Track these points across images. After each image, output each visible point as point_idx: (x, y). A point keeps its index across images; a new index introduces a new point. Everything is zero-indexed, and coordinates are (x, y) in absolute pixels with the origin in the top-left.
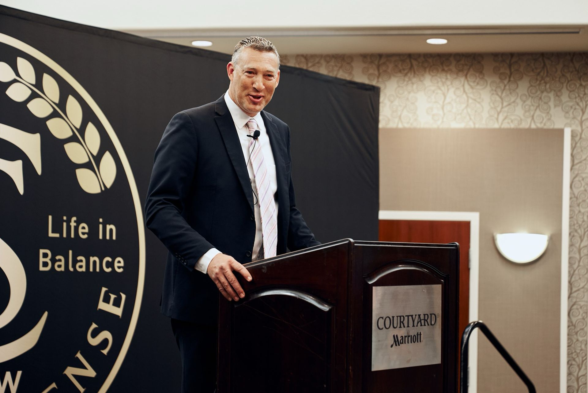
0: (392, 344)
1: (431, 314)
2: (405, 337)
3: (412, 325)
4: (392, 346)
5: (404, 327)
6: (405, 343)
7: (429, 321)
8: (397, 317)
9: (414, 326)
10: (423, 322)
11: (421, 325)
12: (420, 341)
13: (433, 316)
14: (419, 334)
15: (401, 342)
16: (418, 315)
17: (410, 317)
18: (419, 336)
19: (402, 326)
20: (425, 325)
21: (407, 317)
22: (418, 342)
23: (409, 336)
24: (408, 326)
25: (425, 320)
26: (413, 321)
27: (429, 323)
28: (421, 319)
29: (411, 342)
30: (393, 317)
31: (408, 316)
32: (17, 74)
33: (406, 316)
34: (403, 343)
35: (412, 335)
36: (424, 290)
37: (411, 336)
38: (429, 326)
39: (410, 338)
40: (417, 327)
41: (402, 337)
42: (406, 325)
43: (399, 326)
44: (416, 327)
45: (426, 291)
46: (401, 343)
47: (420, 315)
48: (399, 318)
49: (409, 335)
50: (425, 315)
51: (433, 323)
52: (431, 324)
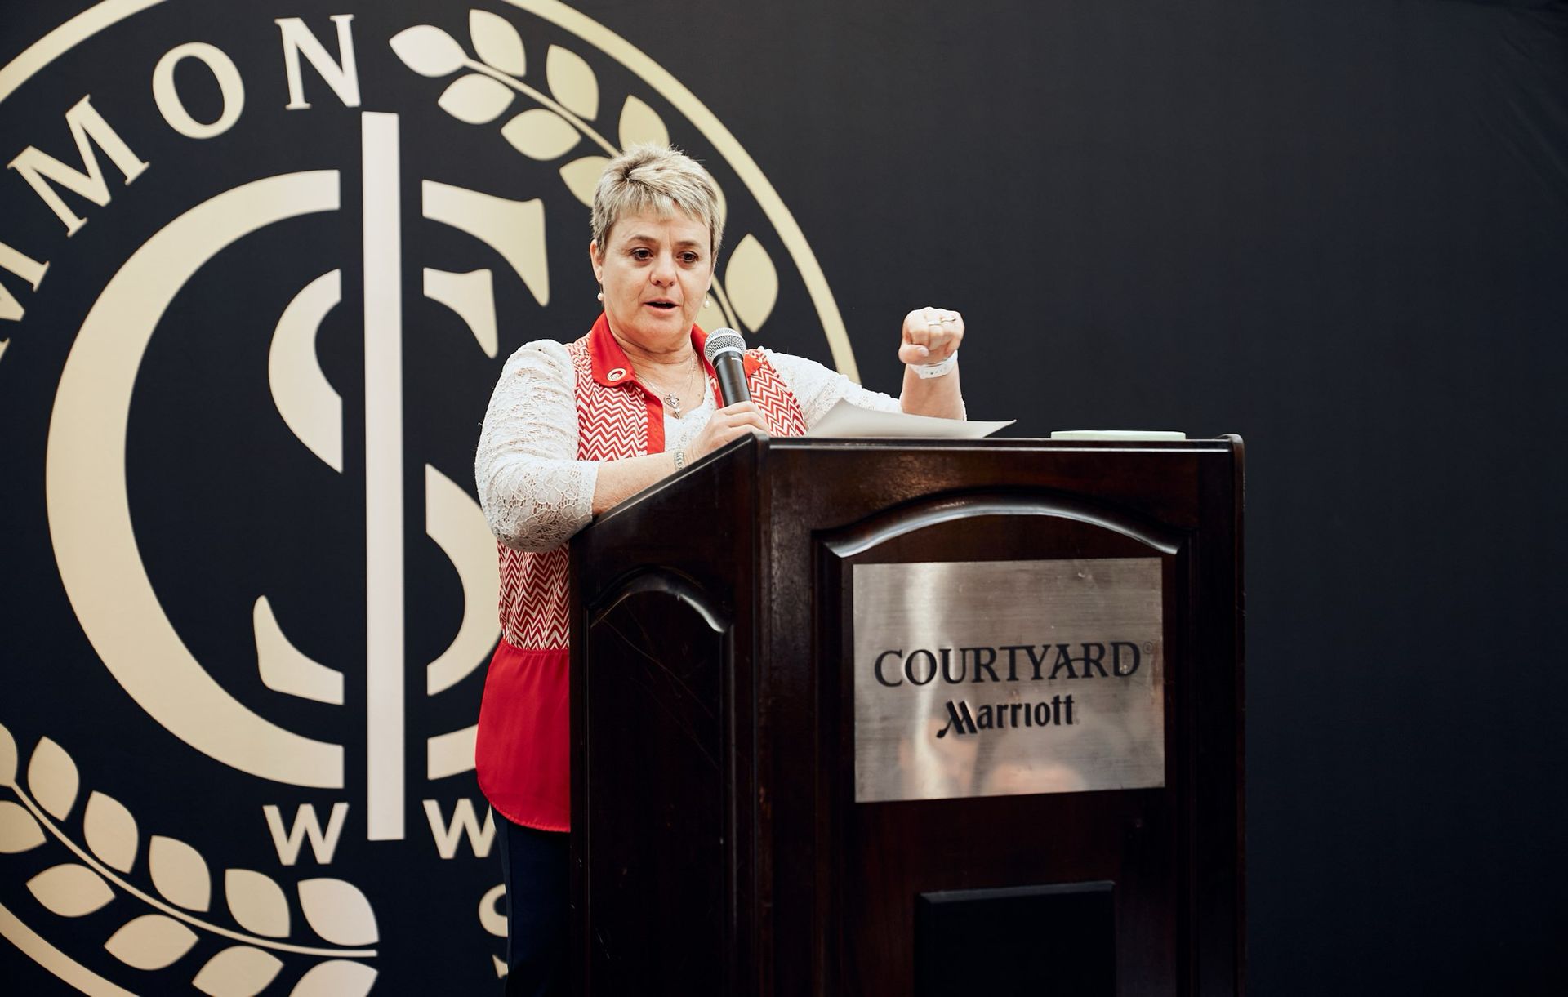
0: (943, 726)
1: (1116, 646)
2: (1001, 708)
3: (1033, 675)
4: (941, 734)
5: (995, 678)
6: (1000, 725)
7: (1107, 662)
8: (964, 651)
9: (1037, 676)
10: (1079, 667)
11: (1072, 675)
12: (1069, 721)
13: (1121, 649)
14: (1062, 699)
15: (985, 721)
16: (1058, 646)
17: (1022, 656)
18: (1062, 708)
19: (985, 674)
20: (1088, 674)
21: (1007, 652)
22: (1057, 722)
23: (1015, 708)
24: (1013, 677)
25: (1087, 660)
26: (1037, 665)
27: (1109, 670)
28: (1071, 657)
29: (1028, 723)
30: (945, 653)
31: (1012, 651)
32: (472, 53)
33: (1002, 648)
34: (990, 725)
35: (1031, 703)
36: (1080, 575)
37: (1028, 707)
38: (1106, 678)
39: (1022, 713)
40: (1053, 681)
41: (989, 708)
42: (1003, 673)
43: (970, 674)
44: (1045, 682)
45: (1090, 577)
46: (981, 726)
47: (1068, 645)
48: (970, 655)
49: (1017, 703)
50: (1087, 647)
51: (1124, 668)
52: (1117, 673)
